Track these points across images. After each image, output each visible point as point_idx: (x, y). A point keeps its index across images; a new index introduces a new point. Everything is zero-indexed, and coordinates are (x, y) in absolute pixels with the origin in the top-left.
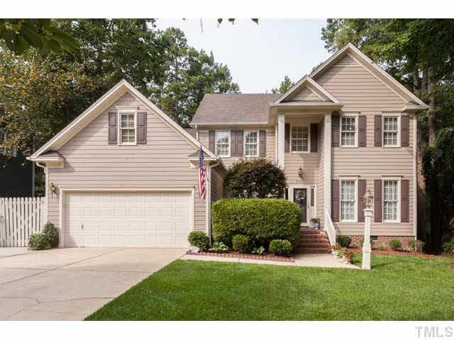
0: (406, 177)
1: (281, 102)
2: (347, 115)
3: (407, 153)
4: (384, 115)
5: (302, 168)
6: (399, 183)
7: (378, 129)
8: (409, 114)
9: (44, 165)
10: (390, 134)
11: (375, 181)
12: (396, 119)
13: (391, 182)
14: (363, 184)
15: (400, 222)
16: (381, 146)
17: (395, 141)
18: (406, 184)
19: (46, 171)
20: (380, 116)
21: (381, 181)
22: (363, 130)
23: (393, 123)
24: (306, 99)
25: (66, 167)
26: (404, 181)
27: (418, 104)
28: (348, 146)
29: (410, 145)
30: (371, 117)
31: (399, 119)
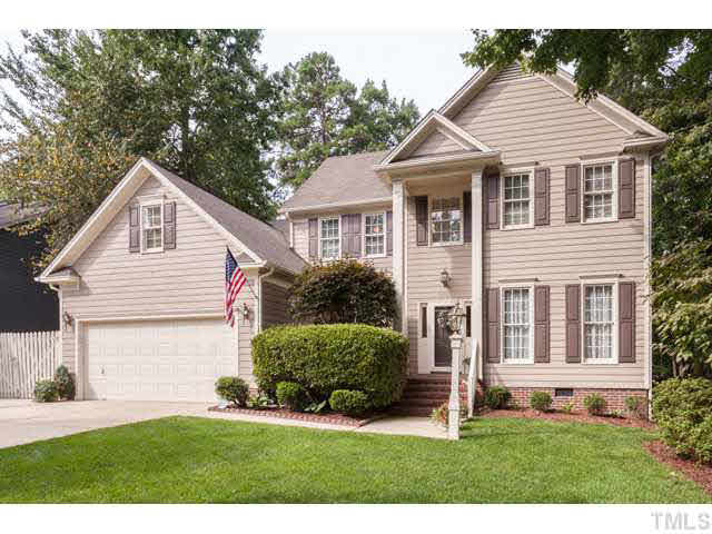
0: (629, 276)
1: (392, 162)
2: (513, 170)
3: (631, 231)
4: (583, 163)
5: (448, 271)
6: (615, 289)
7: (571, 191)
8: (633, 155)
9: (57, 287)
10: (598, 197)
11: (568, 287)
12: (608, 169)
13: (599, 288)
14: (543, 294)
15: (616, 362)
16: (579, 221)
17: (608, 211)
18: (629, 290)
19: (60, 295)
20: (576, 166)
21: (578, 286)
22: (543, 195)
23: (603, 176)
24: (436, 151)
25: (82, 289)
26: (626, 284)
27: (650, 135)
28: (516, 227)
29: (638, 216)
30: (558, 169)
31: (615, 168)
